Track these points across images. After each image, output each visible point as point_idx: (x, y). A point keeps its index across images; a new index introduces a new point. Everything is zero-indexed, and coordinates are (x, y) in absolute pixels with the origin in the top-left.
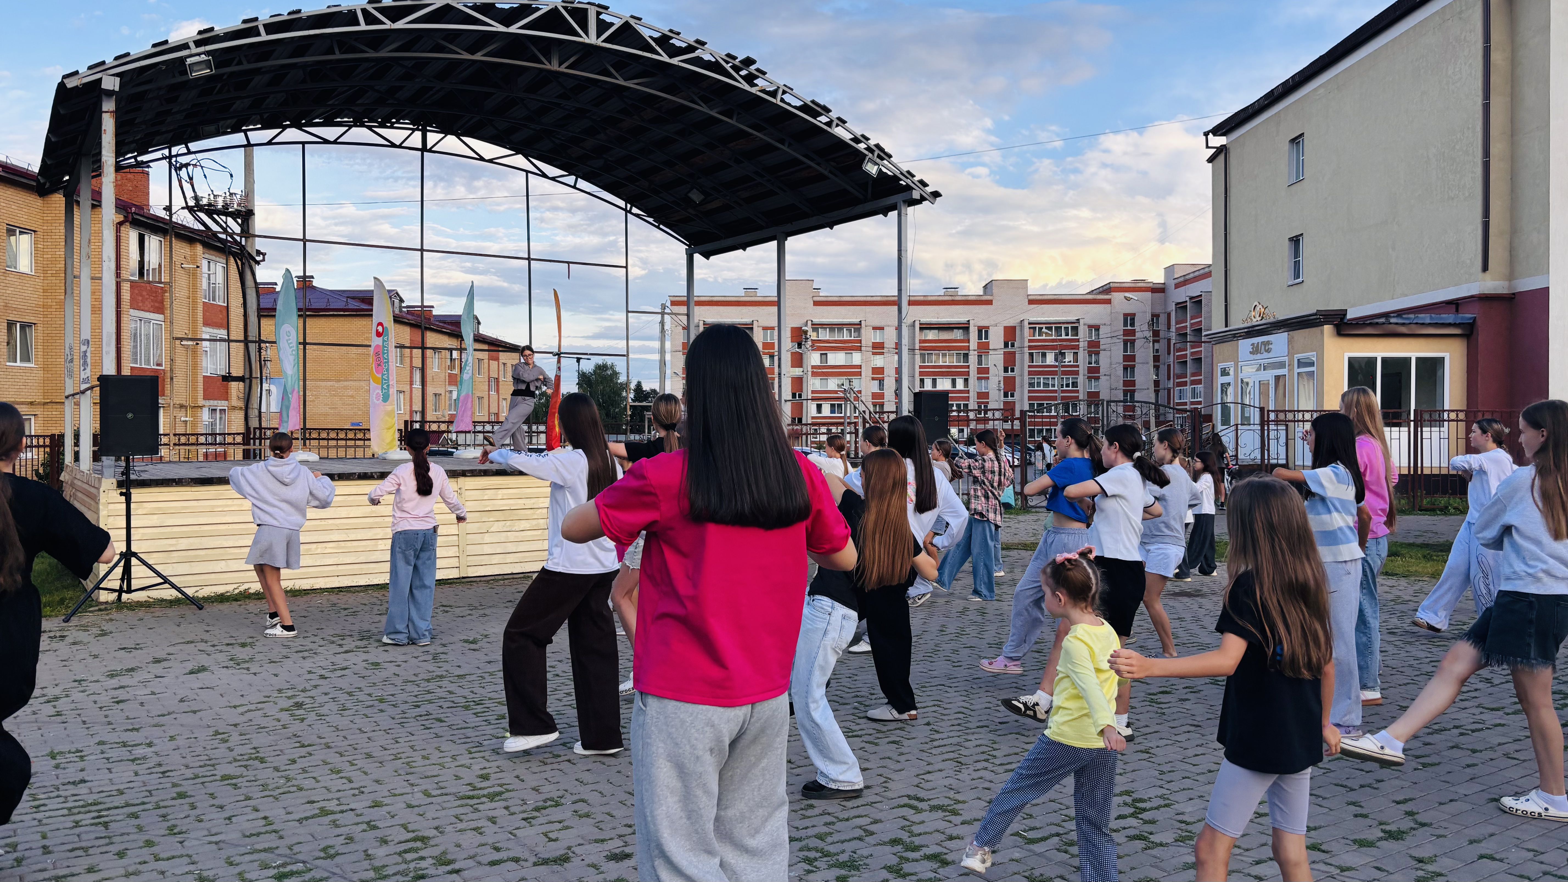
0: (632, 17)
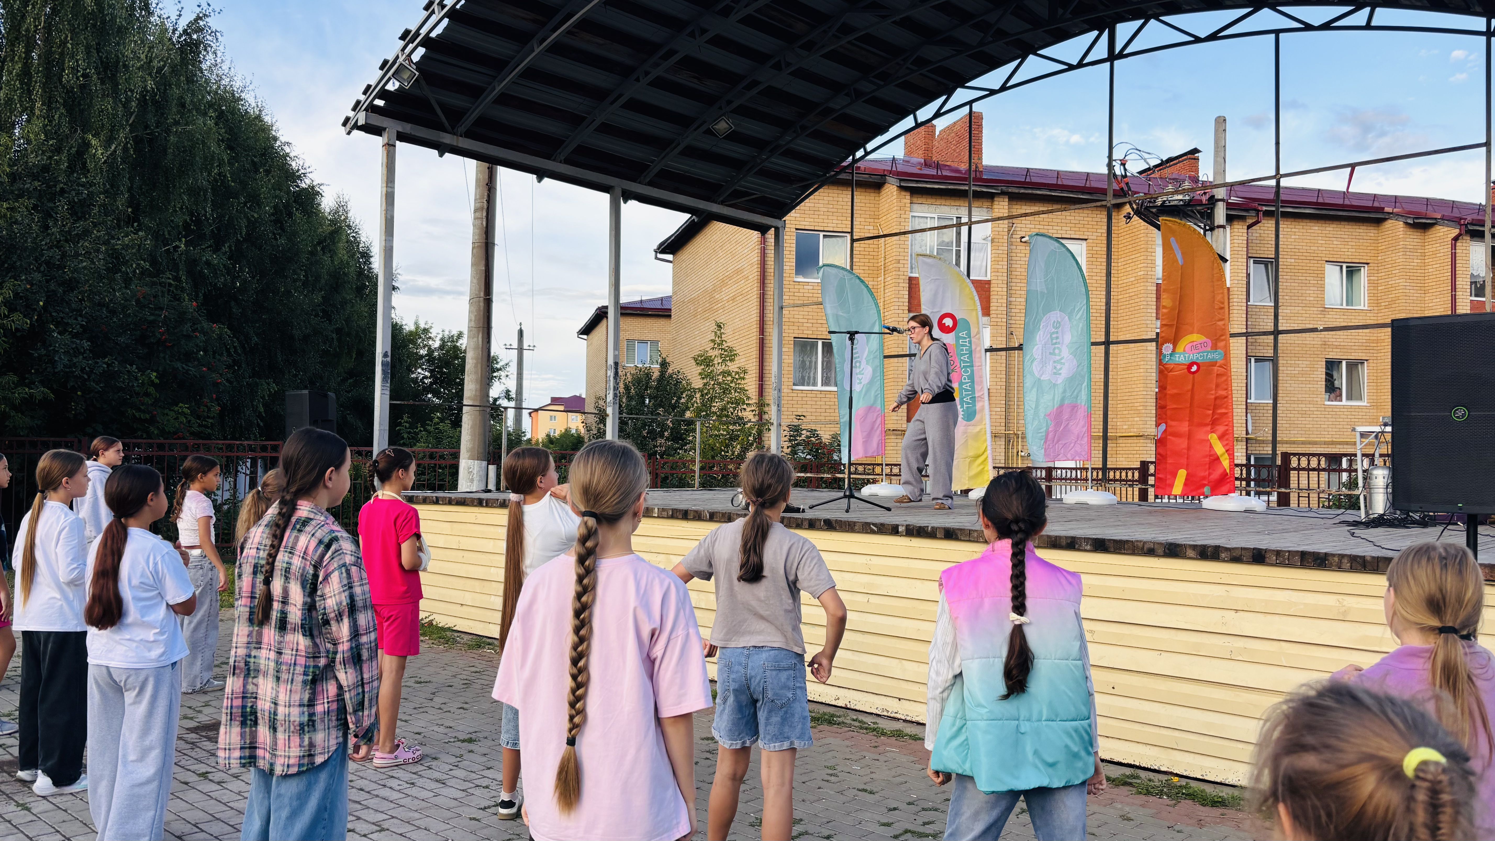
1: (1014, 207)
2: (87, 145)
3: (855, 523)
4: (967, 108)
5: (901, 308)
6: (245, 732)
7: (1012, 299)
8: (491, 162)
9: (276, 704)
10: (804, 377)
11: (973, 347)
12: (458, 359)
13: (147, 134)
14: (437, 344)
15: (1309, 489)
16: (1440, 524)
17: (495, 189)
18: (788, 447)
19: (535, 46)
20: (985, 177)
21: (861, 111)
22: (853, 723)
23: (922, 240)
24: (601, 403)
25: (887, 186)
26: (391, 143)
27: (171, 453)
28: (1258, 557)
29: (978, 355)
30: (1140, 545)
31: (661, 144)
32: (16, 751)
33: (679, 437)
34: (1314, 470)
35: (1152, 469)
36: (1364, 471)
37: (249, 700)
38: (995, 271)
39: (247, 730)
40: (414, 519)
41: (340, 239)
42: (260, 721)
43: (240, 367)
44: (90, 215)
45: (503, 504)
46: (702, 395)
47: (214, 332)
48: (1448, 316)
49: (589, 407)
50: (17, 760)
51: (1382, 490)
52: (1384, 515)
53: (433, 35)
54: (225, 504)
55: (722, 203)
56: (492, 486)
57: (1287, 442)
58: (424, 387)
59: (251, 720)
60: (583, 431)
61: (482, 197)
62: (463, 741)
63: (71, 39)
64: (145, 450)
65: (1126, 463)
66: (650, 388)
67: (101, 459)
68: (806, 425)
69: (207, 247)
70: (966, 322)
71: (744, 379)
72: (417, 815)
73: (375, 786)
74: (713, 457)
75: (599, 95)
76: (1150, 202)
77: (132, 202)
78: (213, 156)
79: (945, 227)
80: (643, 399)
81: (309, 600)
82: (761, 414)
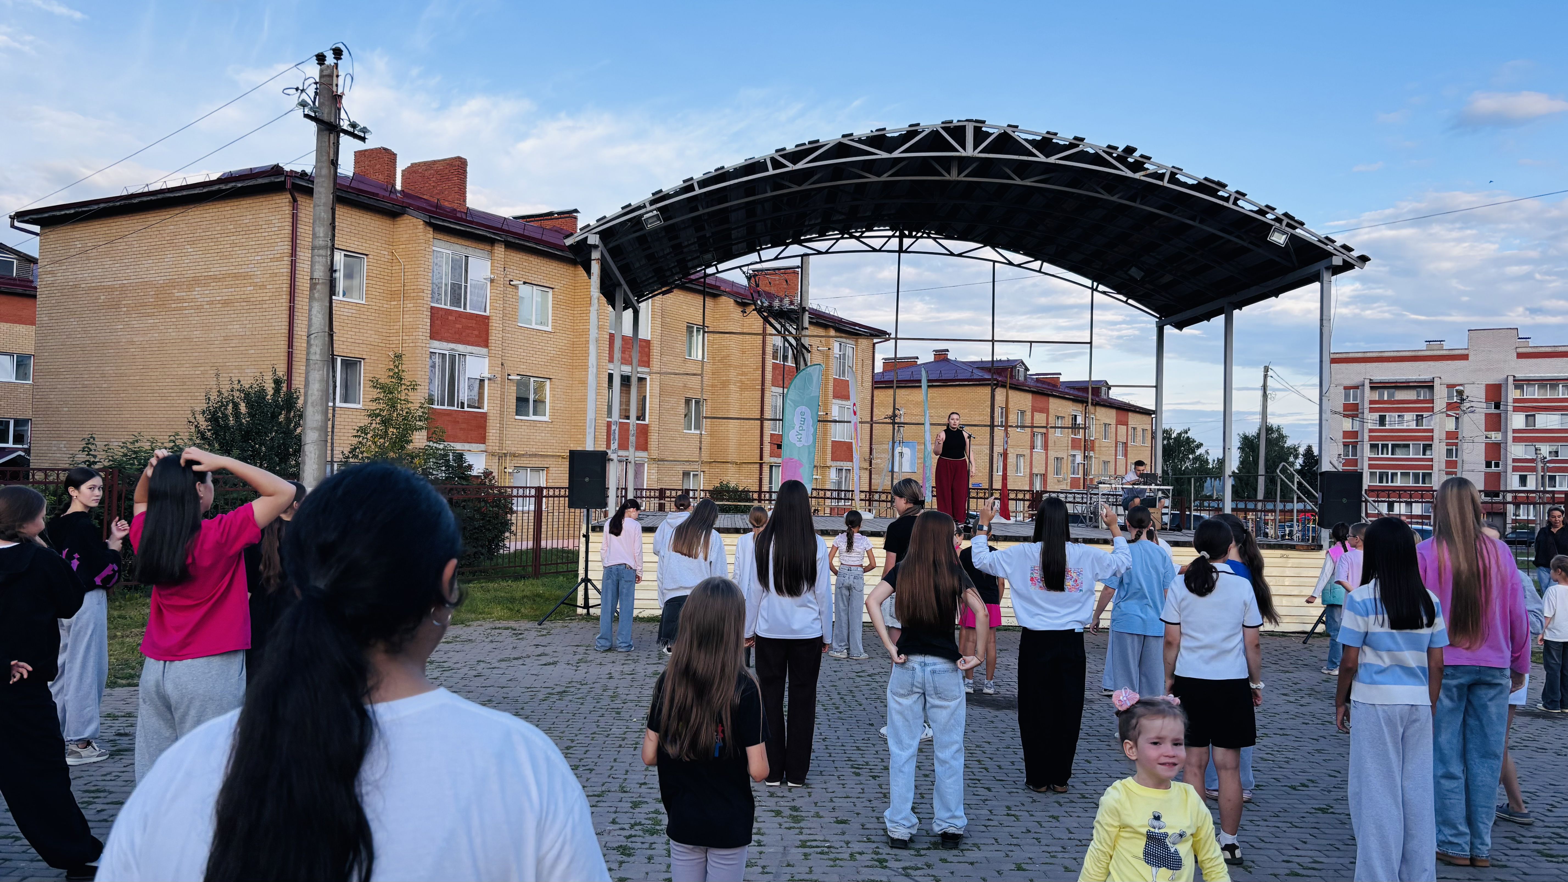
0: (1009, 126)
1: (507, 253)
38: (494, 308)
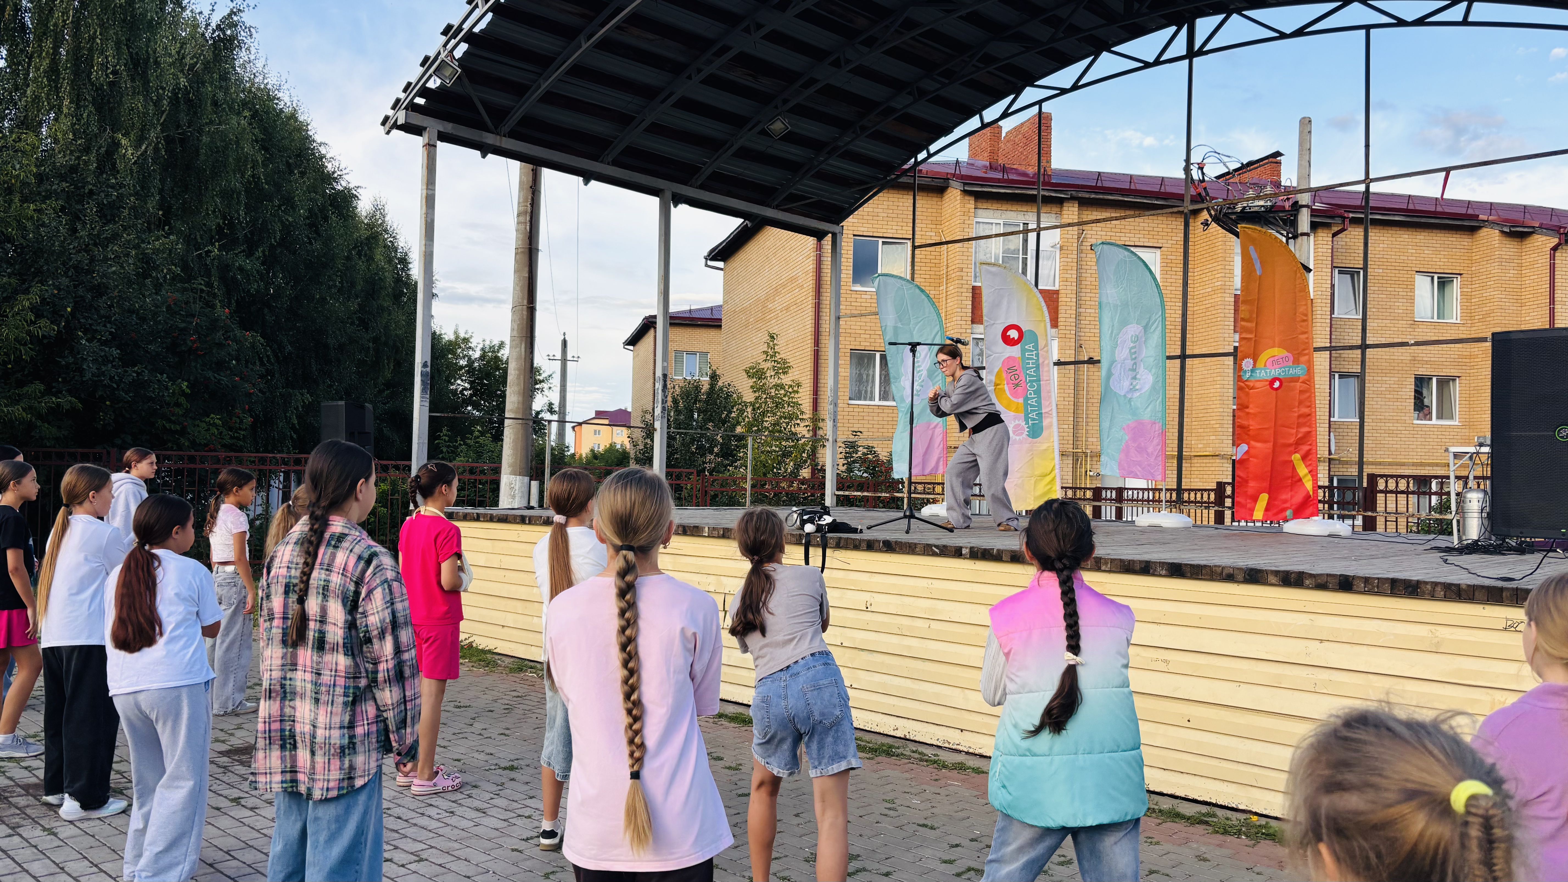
1: (1085, 212)
2: (118, 145)
3: (916, 544)
4: (1036, 109)
5: (963, 318)
6: (285, 756)
7: (1081, 310)
8: (535, 163)
9: (314, 726)
10: (860, 392)
11: (1041, 361)
12: (499, 370)
13: (179, 134)
14: (477, 354)
15: (1397, 513)
16: (1539, 551)
17: (540, 192)
18: (843, 465)
19: (583, 43)
20: (1053, 181)
21: (924, 110)
22: (912, 754)
23: (987, 247)
24: (648, 417)
25: (950, 190)
26: (431, 143)
27: (202, 466)
28: (1345, 584)
29: (1046, 369)
30: (1219, 570)
31: (713, 145)
32: (41, 774)
33: (729, 453)
34: (1402, 492)
35: (1229, 490)
36: (1458, 494)
37: (288, 723)
38: (1064, 280)
39: (287, 753)
40: (455, 537)
41: (377, 245)
42: (299, 745)
43: (273, 376)
44: (120, 219)
45: (548, 522)
46: (754, 409)
47: (246, 340)
48: (1545, 330)
49: (636, 421)
50: (43, 783)
51: (1476, 515)
52: (1478, 540)
53: (476, 30)
54: (257, 520)
55: (777, 207)
56: (534, 503)
57: (1372, 463)
58: (463, 399)
59: (290, 743)
60: (628, 446)
61: (525, 201)
62: (505, 769)
63: (100, 34)
64: (176, 463)
65: (1201, 484)
66: (700, 401)
67: (134, 471)
68: (862, 442)
69: (240, 252)
70: (1033, 334)
71: (797, 392)
72: (456, 845)
73: (414, 815)
74: (765, 475)
75: (649, 93)
76: (1229, 208)
77: (163, 205)
78: (247, 158)
79: (1012, 233)
80: (691, 412)
81: (350, 618)
82: (815, 429)
